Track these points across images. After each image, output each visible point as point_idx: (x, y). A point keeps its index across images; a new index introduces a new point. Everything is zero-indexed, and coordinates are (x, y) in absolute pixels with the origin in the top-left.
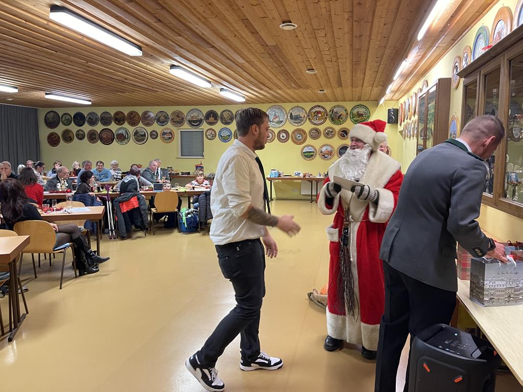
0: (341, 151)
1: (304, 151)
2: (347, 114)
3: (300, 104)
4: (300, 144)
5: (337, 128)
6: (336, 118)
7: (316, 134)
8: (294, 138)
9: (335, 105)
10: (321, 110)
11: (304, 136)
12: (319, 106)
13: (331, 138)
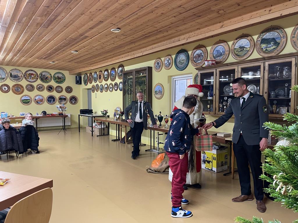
0: (49, 99)
1: (23, 99)
2: (51, 77)
3: (17, 68)
4: (20, 94)
5: (46, 85)
6: (44, 79)
7: (31, 88)
8: (14, 90)
9: (43, 71)
10: (34, 73)
11: (23, 89)
12: (32, 70)
13: (42, 91)
